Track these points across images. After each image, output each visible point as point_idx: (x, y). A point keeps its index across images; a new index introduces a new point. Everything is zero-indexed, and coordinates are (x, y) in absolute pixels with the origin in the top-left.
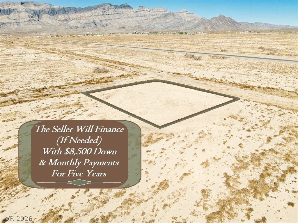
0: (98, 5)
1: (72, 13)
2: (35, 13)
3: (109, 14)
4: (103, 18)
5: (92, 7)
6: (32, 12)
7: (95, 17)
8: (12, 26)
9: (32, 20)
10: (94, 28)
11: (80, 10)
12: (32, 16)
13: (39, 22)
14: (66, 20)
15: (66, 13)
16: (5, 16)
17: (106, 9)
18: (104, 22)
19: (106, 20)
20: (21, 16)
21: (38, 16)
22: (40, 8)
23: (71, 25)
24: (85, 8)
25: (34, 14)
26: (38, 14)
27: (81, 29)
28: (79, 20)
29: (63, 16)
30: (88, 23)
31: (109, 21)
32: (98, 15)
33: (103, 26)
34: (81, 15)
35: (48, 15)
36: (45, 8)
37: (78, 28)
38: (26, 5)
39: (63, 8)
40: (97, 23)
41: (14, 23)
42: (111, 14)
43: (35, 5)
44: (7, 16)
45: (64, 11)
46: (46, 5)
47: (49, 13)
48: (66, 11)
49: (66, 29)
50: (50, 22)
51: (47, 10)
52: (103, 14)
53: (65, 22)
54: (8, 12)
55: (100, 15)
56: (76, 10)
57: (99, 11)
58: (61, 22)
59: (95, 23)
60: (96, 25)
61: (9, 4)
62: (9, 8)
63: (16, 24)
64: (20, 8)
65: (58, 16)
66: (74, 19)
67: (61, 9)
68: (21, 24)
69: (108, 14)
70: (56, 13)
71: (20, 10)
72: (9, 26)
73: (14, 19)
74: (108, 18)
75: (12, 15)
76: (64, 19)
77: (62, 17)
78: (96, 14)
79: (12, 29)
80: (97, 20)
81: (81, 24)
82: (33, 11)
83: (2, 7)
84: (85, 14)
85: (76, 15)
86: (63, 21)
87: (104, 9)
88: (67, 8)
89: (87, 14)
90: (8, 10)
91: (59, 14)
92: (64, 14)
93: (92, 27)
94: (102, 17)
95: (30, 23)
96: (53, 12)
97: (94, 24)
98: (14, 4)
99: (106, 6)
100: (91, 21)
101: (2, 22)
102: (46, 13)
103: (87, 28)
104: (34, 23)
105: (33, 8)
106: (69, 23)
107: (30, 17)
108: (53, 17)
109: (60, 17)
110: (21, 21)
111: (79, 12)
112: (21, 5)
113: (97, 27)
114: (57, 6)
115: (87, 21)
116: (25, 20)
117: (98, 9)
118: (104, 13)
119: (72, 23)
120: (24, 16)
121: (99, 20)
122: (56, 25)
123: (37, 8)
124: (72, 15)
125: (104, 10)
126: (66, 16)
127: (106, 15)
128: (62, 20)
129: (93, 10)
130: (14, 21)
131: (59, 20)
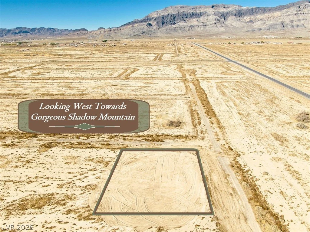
0: (293, 3)
1: (260, 13)
2: (222, 15)
3: (304, 12)
4: (295, 18)
5: (285, 6)
6: (220, 15)
7: (286, 17)
8: (199, 29)
9: (218, 22)
10: (281, 30)
11: (270, 10)
12: (219, 18)
13: (223, 25)
14: (251, 21)
15: (253, 14)
16: (195, 19)
17: (302, 8)
18: (295, 23)
19: (299, 20)
20: (208, 19)
21: (224, 18)
22: (228, 10)
23: (255, 27)
24: (277, 7)
25: (221, 17)
26: (225, 16)
27: (264, 31)
28: (265, 21)
29: (249, 17)
30: (275, 25)
31: (302, 22)
32: (289, 15)
33: (293, 27)
34: (270, 15)
35: (234, 17)
36: (233, 10)
37: (261, 31)
38: (216, 8)
39: (251, 8)
40: (285, 24)
41: (201, 25)
42: (307, 13)
43: (225, 7)
44: (197, 19)
45: (251, 12)
46: (235, 6)
47: (235, 15)
48: (254, 11)
49: (248, 31)
50: (234, 24)
51: (234, 12)
52: (297, 13)
53: (250, 24)
54: (199, 15)
55: (293, 14)
56: (264, 10)
57: (293, 10)
58: (245, 24)
59: (282, 24)
60: (283, 26)
61: (201, 7)
62: (201, 11)
63: (203, 26)
64: (210, 11)
65: (244, 17)
66: (260, 20)
67: (249, 10)
68: (207, 27)
69: (304, 14)
70: (242, 14)
71: (210, 13)
72: (197, 29)
73: (202, 21)
74: (302, 18)
75: (201, 18)
76: (248, 20)
77: (247, 18)
78: (288, 14)
79: (198, 31)
80: (287, 20)
81: (267, 25)
82: (221, 13)
83: (195, 10)
84: (275, 13)
85: (264, 15)
86: (248, 22)
87: (300, 7)
88: (255, 8)
89: (277, 14)
90: (200, 14)
91: (245, 15)
92: (250, 15)
93: (278, 29)
94: (295, 16)
95: (215, 25)
96: (239, 14)
97: (281, 26)
98: (206, 7)
99: (304, 4)
100: (280, 21)
101: (192, 25)
102: (233, 15)
103: (271, 31)
104: (219, 26)
105: (222, 10)
106: (253, 25)
107: (217, 20)
108: (238, 18)
109: (245, 18)
110: (208, 23)
111: (268, 12)
112: (211, 8)
113: (284, 29)
114: (245, 7)
115: (275, 22)
116: (211, 23)
117: (291, 8)
118: (299, 12)
119: (257, 25)
120: (212, 18)
121: (289, 21)
122: (239, 27)
123: (225, 11)
124: (260, 16)
125: (299, 9)
126: (252, 17)
127: (300, 15)
128: (246, 21)
129: (285, 8)
130: (202, 24)
131: (243, 22)
